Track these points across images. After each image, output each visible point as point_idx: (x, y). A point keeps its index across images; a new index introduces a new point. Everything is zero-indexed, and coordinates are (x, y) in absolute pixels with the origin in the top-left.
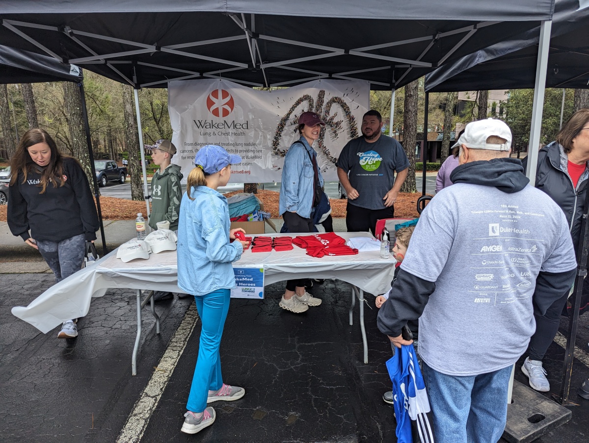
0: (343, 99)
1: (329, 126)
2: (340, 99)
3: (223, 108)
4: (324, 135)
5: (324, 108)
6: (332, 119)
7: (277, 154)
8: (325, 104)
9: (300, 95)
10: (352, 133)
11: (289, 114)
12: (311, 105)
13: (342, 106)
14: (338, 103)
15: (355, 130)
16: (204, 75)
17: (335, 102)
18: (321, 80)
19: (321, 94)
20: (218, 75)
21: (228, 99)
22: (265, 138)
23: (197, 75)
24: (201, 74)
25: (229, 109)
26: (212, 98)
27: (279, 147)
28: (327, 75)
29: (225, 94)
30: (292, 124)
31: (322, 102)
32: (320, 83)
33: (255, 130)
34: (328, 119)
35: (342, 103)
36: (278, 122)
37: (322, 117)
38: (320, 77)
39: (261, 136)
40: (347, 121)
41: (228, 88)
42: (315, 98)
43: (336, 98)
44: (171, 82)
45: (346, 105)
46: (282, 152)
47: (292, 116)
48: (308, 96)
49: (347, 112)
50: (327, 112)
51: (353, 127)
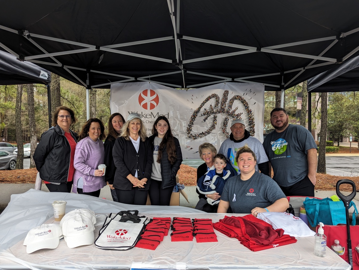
0: (243, 97)
1: (232, 117)
2: (240, 97)
3: (151, 104)
4: (227, 124)
5: (228, 104)
6: (234, 112)
7: (190, 137)
8: (228, 101)
9: (209, 94)
10: (249, 122)
11: (200, 108)
12: (217, 102)
13: (242, 102)
14: (239, 99)
15: (252, 120)
16: (138, 79)
17: (237, 99)
18: (226, 83)
19: (226, 94)
20: (148, 79)
21: (155, 96)
22: (181, 125)
23: (133, 79)
24: (136, 79)
25: (155, 104)
26: (143, 96)
27: (191, 133)
28: (230, 79)
29: (153, 93)
30: (202, 115)
31: (227, 99)
32: (225, 85)
33: (174, 119)
34: (231, 112)
35: (242, 99)
36: (191, 114)
37: (226, 110)
38: (225, 81)
39: (178, 124)
40: (245, 113)
41: (155, 89)
42: (221, 96)
43: (238, 96)
44: (113, 84)
45: (245, 101)
46: (194, 136)
47: (202, 110)
48: (215, 95)
49: (246, 107)
50: (230, 107)
51: (250, 118)
